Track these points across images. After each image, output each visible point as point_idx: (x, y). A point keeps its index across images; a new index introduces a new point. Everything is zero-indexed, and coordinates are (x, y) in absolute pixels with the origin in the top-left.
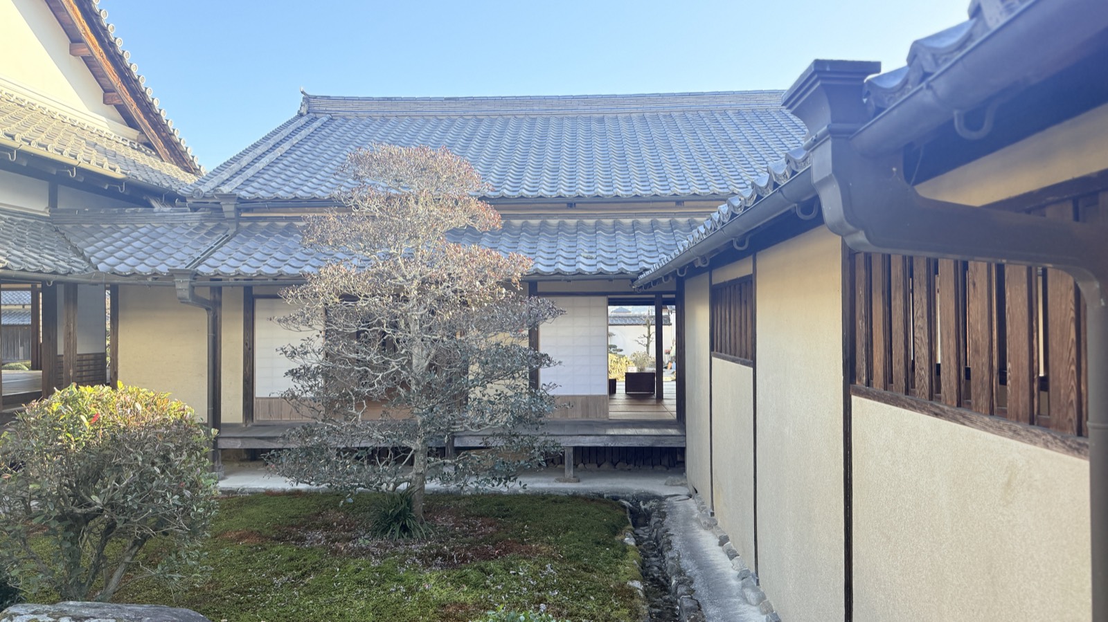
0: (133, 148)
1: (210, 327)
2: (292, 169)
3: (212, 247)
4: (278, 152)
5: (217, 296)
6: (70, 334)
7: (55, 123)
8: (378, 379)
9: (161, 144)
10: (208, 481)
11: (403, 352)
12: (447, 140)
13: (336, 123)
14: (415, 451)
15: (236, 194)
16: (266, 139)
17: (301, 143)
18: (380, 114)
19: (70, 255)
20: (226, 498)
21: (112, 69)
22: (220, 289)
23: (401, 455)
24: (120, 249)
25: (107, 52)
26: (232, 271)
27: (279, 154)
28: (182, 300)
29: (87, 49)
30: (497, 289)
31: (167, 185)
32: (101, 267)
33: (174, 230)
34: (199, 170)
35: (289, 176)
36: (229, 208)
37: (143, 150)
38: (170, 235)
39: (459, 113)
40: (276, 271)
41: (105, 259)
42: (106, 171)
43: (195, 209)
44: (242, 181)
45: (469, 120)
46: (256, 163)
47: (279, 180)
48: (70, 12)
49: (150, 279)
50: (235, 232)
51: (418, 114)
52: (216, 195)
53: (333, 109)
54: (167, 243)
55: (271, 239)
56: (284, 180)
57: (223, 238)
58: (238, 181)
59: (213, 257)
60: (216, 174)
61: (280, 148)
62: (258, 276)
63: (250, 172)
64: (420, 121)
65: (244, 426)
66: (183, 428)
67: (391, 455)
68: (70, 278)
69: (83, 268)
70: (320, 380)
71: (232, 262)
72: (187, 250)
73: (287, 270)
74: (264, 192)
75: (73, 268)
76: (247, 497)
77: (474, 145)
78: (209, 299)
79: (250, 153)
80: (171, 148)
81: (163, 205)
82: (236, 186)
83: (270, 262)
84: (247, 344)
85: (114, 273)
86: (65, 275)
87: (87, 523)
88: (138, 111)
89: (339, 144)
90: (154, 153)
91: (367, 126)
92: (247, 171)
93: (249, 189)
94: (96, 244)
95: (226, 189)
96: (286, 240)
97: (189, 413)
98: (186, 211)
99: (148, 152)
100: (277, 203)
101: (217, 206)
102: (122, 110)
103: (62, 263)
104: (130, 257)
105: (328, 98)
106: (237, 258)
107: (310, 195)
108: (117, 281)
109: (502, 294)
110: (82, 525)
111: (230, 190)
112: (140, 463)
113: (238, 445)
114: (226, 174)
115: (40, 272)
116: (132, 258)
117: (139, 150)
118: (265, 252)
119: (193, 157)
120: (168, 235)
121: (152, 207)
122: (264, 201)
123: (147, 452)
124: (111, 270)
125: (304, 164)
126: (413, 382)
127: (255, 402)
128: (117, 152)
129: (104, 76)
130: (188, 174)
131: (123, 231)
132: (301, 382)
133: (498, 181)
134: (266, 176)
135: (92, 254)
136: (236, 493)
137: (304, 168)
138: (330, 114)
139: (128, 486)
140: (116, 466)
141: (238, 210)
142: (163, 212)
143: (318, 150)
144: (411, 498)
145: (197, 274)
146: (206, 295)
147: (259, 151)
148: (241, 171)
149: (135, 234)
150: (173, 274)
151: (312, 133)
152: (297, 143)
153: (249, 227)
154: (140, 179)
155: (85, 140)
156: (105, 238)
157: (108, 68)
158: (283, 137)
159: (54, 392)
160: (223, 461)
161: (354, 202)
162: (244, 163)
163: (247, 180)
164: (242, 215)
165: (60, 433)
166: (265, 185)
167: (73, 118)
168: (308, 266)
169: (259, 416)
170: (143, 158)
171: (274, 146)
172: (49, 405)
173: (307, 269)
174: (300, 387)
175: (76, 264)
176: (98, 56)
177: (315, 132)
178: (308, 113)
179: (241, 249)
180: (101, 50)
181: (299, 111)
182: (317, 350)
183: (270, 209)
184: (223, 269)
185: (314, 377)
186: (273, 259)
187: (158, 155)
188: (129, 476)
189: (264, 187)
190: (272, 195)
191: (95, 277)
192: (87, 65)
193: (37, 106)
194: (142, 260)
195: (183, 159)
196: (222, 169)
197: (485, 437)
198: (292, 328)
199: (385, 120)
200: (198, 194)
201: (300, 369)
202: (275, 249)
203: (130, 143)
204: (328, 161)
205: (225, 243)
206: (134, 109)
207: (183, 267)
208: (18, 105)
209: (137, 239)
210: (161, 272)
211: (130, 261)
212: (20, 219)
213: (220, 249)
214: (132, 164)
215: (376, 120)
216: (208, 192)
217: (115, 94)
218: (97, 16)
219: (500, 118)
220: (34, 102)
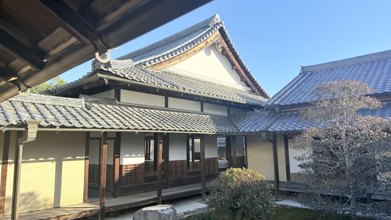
0: (249, 93)
1: (273, 148)
2: (298, 93)
3: (272, 122)
4: (293, 88)
5: (275, 138)
6: (234, 150)
7: (228, 90)
8: (331, 169)
9: (257, 90)
10: (272, 202)
11: (341, 159)
12: (358, 73)
13: (313, 74)
14: (350, 199)
15: (279, 104)
16: (289, 84)
17: (301, 84)
18: (330, 68)
19: (233, 127)
20: (282, 208)
21: (243, 71)
22: (276, 136)
23: (344, 200)
24: (246, 125)
25: (241, 66)
26: (279, 130)
27: (293, 89)
28: (264, 140)
29: (236, 67)
30: (382, 133)
31: (259, 104)
32: (241, 130)
33: (261, 117)
34: (269, 97)
35: (297, 96)
36: (277, 109)
37: (252, 93)
38: (260, 119)
39: (363, 62)
40: (293, 129)
41: (242, 128)
42: (241, 102)
43: (267, 111)
44: (281, 100)
45: (368, 63)
46: (285, 93)
47: (293, 98)
48: (231, 57)
49: (254, 134)
50: (279, 117)
51: (345, 65)
52: (273, 105)
53: (312, 70)
54: (259, 122)
55: (292, 118)
56: (295, 97)
57: (276, 119)
58: (280, 100)
59: (273, 126)
60: (273, 98)
61: (293, 87)
62: (287, 131)
63: (284, 96)
64: (347, 68)
65: (287, 183)
66: (262, 183)
67: (341, 199)
68: (233, 134)
69: (236, 131)
70: (310, 168)
71: (279, 127)
72: (265, 124)
73: (297, 128)
74: (288, 102)
75: (234, 131)
76: (289, 208)
77: (371, 73)
78: (272, 139)
79: (284, 90)
80: (260, 91)
81: (258, 110)
82: (279, 101)
83: (291, 126)
84: (286, 154)
85: (244, 132)
86: (232, 133)
87: (237, 211)
88: (250, 82)
89: (315, 82)
90: (255, 94)
91: (325, 73)
92: (283, 96)
93: (283, 102)
94: (240, 124)
95: (276, 103)
96: (297, 118)
97: (264, 178)
98: (264, 111)
99: (254, 94)
100: (293, 106)
101: (274, 109)
102: (246, 82)
103: (231, 130)
104: (248, 127)
105: (310, 66)
106: (280, 125)
107: (304, 102)
108: (246, 134)
109: (385, 135)
110: (236, 211)
111: (277, 103)
112: (250, 194)
113: (285, 189)
114: (276, 98)
115: (225, 133)
116: (249, 127)
117: (251, 93)
118: (289, 123)
119: (267, 93)
120: (259, 119)
121: (255, 111)
122: (288, 105)
123: (252, 190)
124: (244, 131)
125: (302, 91)
126: (347, 171)
127: (290, 175)
128: (245, 95)
129: (241, 73)
130: (265, 99)
131: (247, 119)
132: (303, 169)
133: (383, 86)
134: (289, 97)
135: (239, 127)
136: (285, 206)
137: (302, 92)
138: (311, 72)
139: (247, 201)
140: (244, 194)
141: (280, 109)
142: (257, 112)
143: (307, 85)
144: (350, 218)
145: (268, 131)
146: (272, 138)
147: (286, 89)
148: (281, 96)
149: (250, 120)
150: (261, 131)
151: (305, 79)
152: (300, 84)
153: (284, 115)
154: (251, 103)
155: (236, 93)
156: (242, 121)
157: (242, 71)
158: (294, 83)
159: (227, 169)
160: (281, 194)
161: (318, 104)
162: (282, 94)
163: (283, 99)
164: (282, 111)
165: (228, 182)
166: (288, 100)
167: (233, 87)
168: (305, 127)
169: (292, 180)
170: (252, 96)
171: (292, 86)
172: (226, 173)
173: (304, 128)
174: (302, 171)
175: (234, 130)
176: (239, 68)
177: (306, 79)
178: (303, 73)
179: (281, 122)
180: (240, 66)
181: (300, 73)
182: (307, 158)
183: (290, 108)
184: (276, 129)
185: (308, 167)
186: (292, 125)
187: (256, 94)
188: (248, 197)
189: (288, 101)
190: (291, 103)
191: (240, 134)
192: (236, 71)
193: (224, 86)
194: (252, 128)
195: (264, 94)
196: (275, 96)
197: (385, 196)
198: (298, 150)
199: (332, 70)
200: (267, 105)
201: (303, 164)
202: (293, 121)
203: (249, 92)
204: (310, 89)
205: (276, 121)
206: (249, 81)
207: (263, 129)
208: (220, 86)
209: (250, 121)
210: (257, 131)
211: (249, 128)
212: (221, 118)
213: (275, 123)
214: (249, 98)
215: (329, 70)
216: (270, 105)
217: (244, 78)
218: (238, 57)
219: (383, 60)
220: (223, 84)
